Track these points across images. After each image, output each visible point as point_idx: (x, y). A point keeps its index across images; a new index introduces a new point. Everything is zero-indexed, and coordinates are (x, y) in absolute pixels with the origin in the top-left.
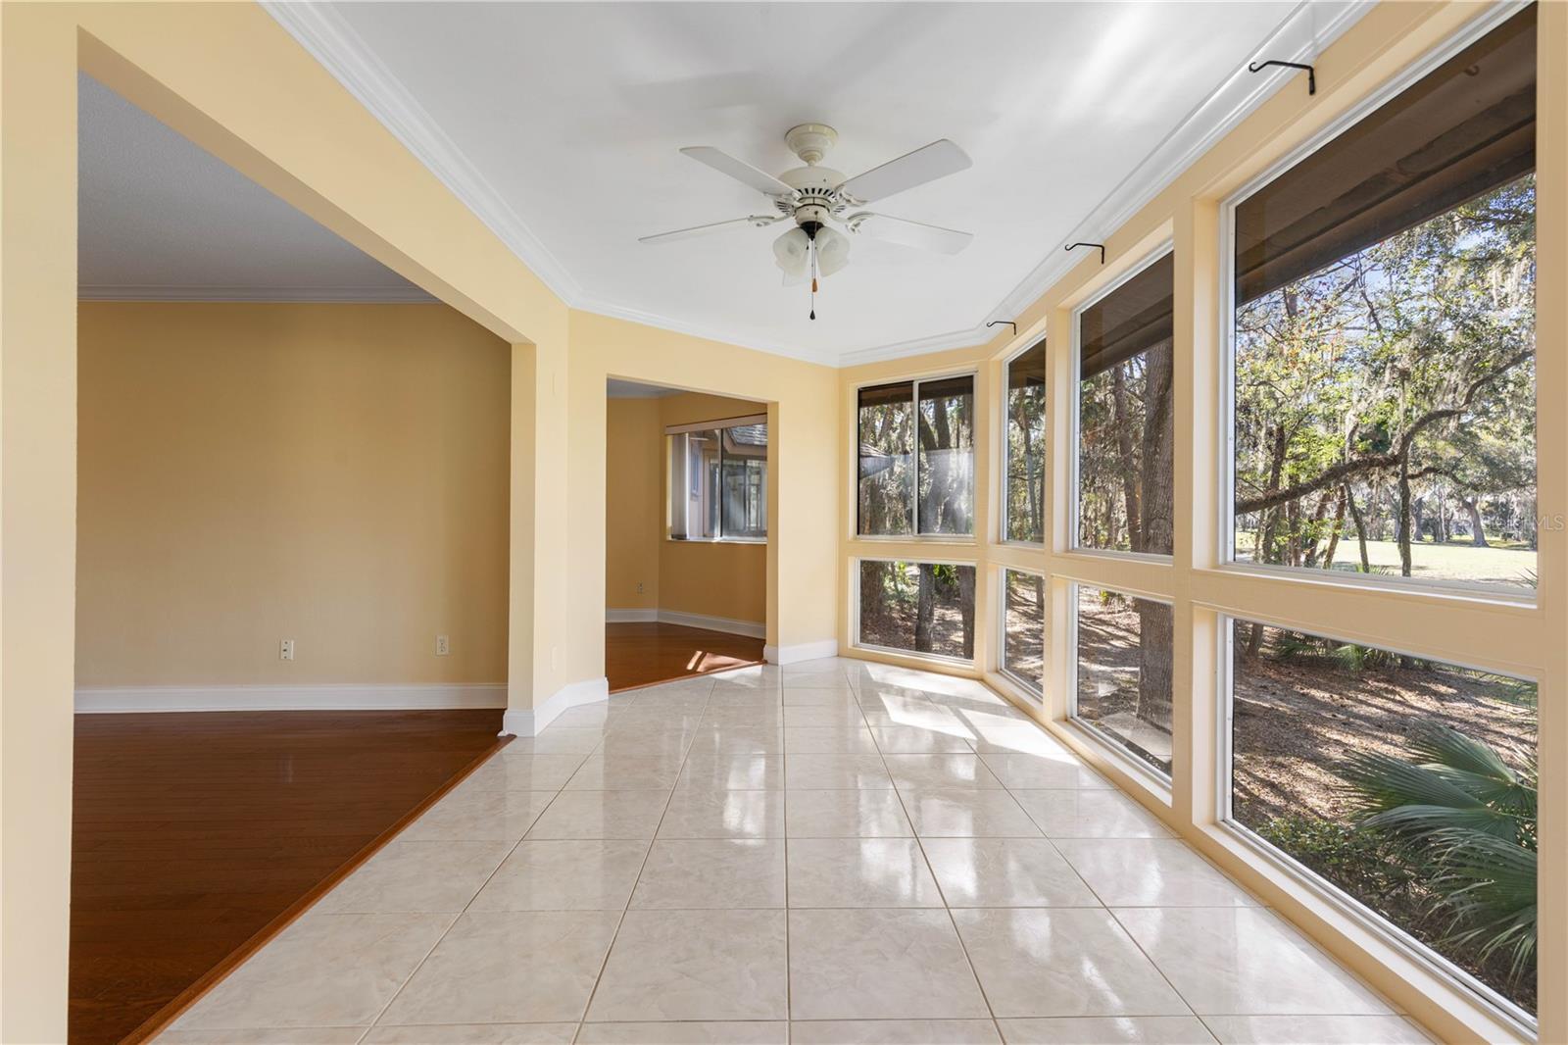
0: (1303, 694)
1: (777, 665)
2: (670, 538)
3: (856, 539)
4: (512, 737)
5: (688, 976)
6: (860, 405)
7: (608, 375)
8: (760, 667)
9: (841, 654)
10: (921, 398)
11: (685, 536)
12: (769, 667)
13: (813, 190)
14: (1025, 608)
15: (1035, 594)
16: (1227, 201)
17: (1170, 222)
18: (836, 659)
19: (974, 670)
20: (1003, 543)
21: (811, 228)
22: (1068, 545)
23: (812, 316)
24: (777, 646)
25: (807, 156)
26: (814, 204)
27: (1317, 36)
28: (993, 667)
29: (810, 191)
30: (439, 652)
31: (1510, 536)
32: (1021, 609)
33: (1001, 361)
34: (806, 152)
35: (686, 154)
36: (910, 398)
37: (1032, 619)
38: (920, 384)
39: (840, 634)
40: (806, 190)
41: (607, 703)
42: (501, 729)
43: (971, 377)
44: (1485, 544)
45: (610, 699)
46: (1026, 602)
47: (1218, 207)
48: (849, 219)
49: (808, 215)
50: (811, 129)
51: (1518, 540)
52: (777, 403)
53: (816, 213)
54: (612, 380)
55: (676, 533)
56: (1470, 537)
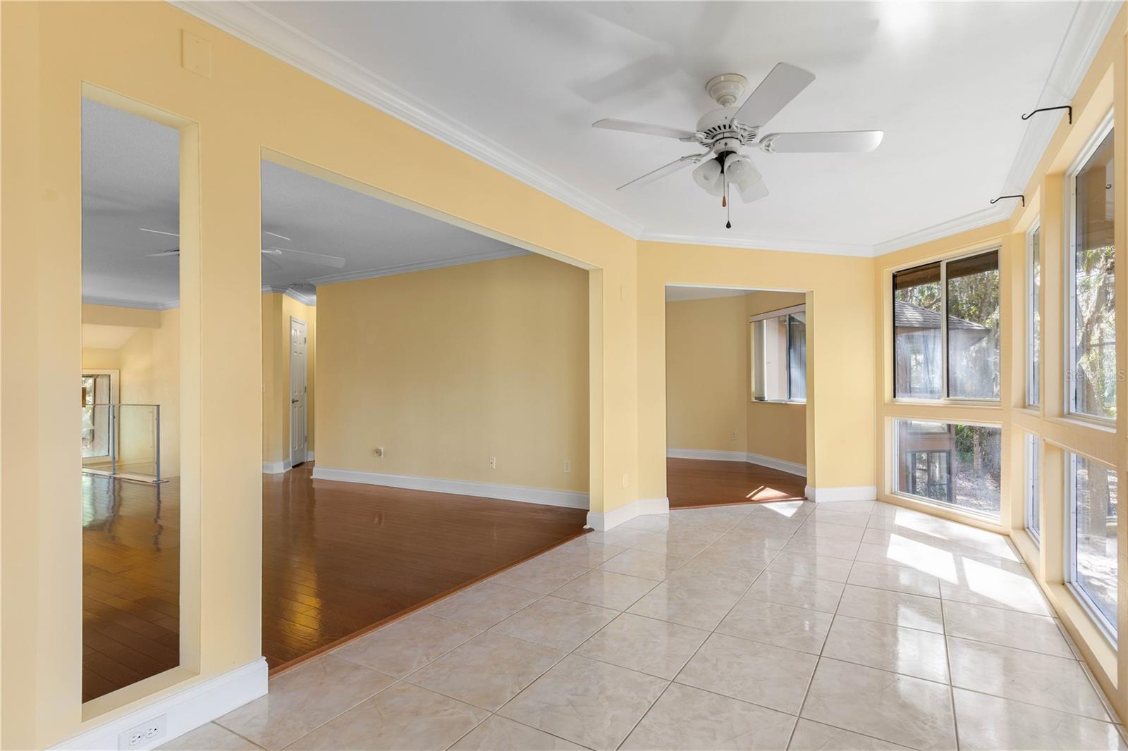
1: (814, 502)
2: (754, 400)
3: (892, 401)
4: (591, 530)
5: (573, 706)
6: (895, 287)
8: (802, 502)
9: (880, 499)
10: (948, 277)
11: (764, 398)
12: (807, 503)
13: (725, 126)
18: (874, 502)
20: (1028, 406)
21: (722, 157)
23: (728, 226)
24: (815, 487)
25: (723, 100)
26: (724, 138)
28: (1019, 524)
29: (722, 127)
30: (565, 471)
33: (1024, 234)
34: (720, 98)
35: (597, 127)
36: (936, 278)
38: (948, 264)
39: (879, 481)
40: (719, 127)
41: (668, 516)
42: (586, 524)
43: (996, 252)
45: (670, 514)
48: (760, 142)
49: (720, 147)
50: (723, 79)
53: (726, 144)
55: (758, 396)
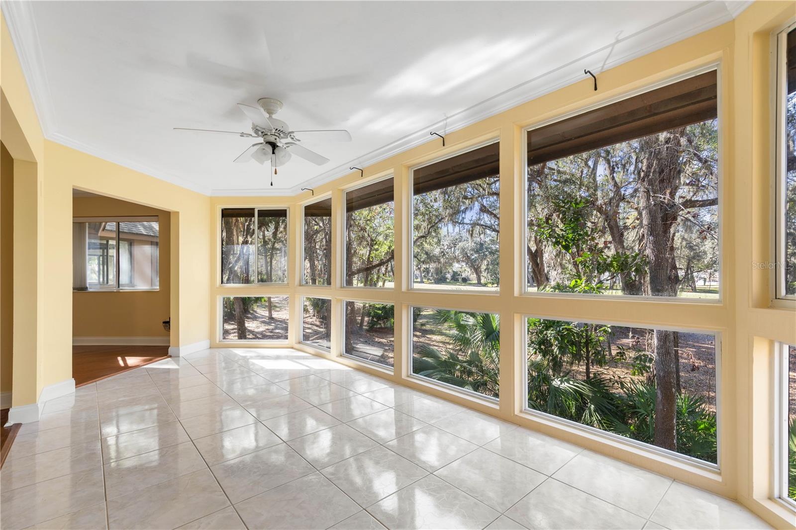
0: (379, 342)
1: (179, 357)
3: (220, 286)
4: (14, 426)
6: (223, 217)
7: (73, 186)
8: (167, 359)
9: (212, 347)
12: (174, 358)
14: (263, 319)
15: (268, 312)
16: (412, 168)
17: (393, 169)
18: (209, 350)
19: (288, 344)
20: (302, 285)
21: (274, 146)
22: (342, 286)
23: (272, 185)
24: (178, 346)
25: (270, 112)
26: (275, 135)
27: (447, 129)
28: (298, 341)
31: (429, 279)
32: (261, 320)
33: (304, 204)
34: (269, 110)
37: (268, 324)
38: (258, 210)
39: (211, 336)
41: (74, 394)
42: (8, 422)
43: (286, 210)
44: (423, 282)
45: (76, 391)
46: (263, 317)
47: (409, 169)
49: (272, 139)
50: (272, 101)
51: (431, 280)
52: (178, 213)
53: (275, 139)
54: (75, 189)
56: (419, 280)
